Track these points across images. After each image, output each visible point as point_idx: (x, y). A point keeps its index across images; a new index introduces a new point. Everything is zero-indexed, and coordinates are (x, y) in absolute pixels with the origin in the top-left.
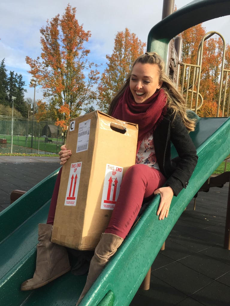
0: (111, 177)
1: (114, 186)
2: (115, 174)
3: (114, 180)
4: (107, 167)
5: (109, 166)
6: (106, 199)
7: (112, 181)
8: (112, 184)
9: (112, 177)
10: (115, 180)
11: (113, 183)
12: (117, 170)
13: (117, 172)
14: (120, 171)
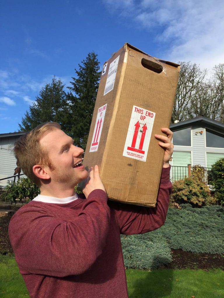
0: (138, 122)
1: (141, 133)
2: (144, 118)
3: (141, 126)
4: (134, 109)
5: (136, 108)
6: (130, 146)
7: (139, 126)
8: (139, 130)
9: (140, 122)
10: (143, 126)
11: (141, 128)
12: (147, 115)
13: (146, 116)
14: (151, 117)
